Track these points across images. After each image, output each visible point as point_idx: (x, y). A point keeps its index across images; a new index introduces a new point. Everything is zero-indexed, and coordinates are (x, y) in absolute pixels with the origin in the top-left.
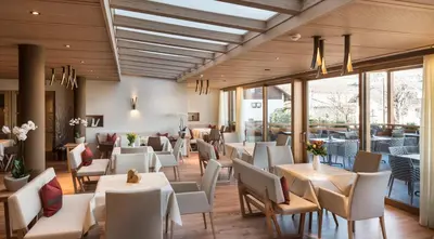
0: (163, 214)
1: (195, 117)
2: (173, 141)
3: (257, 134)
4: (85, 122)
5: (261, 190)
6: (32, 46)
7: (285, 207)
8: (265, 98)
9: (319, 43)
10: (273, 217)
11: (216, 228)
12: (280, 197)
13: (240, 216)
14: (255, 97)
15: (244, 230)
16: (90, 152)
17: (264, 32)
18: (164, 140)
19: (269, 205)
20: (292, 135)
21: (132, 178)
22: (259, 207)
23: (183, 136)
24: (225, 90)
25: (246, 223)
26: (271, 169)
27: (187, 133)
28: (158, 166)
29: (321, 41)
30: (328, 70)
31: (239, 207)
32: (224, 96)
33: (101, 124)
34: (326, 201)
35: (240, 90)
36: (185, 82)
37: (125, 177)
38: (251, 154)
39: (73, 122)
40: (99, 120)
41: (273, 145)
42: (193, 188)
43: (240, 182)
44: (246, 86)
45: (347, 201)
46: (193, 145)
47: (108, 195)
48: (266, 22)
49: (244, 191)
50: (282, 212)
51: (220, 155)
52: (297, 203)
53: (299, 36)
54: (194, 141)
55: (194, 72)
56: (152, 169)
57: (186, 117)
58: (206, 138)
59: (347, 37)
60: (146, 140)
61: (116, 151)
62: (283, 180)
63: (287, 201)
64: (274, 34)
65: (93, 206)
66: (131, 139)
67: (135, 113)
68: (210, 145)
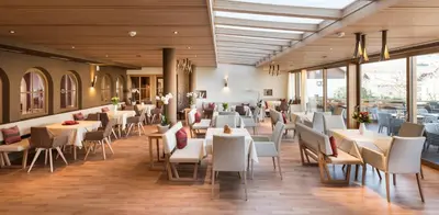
0: (246, 154)
1: (269, 92)
2: (253, 109)
3: (319, 107)
4: (195, 95)
5: (315, 145)
6: (170, 49)
7: (333, 159)
8: (325, 78)
9: (360, 38)
10: (324, 165)
11: (282, 170)
12: (329, 151)
13: (301, 164)
14: (317, 77)
15: (302, 173)
16: (200, 115)
17: (317, 32)
18: (246, 108)
19: (321, 155)
20: (348, 108)
21: (227, 130)
22: (314, 158)
23: (260, 106)
24: (292, 72)
25: (305, 169)
26: (326, 132)
27: (263, 104)
28: (243, 125)
29: (363, 36)
30: (369, 56)
31: (300, 158)
32: (292, 77)
33: (205, 97)
34: (368, 157)
35: (304, 72)
36: (262, 67)
37: (223, 129)
38: (311, 120)
39: (189, 95)
40: (204, 94)
41: (328, 115)
42: (266, 140)
43: (300, 140)
44: (309, 69)
45: (385, 158)
46: (267, 113)
47: (215, 137)
48: (318, 25)
49: (303, 146)
50: (330, 162)
51: (288, 121)
52: (343, 156)
53: (343, 34)
54: (268, 110)
55: (268, 60)
56: (239, 127)
57: (262, 92)
58: (278, 109)
59: (384, 33)
60: (234, 107)
61: (215, 114)
62: (331, 139)
63: (335, 154)
64: (324, 33)
65: (205, 145)
66: (225, 106)
67: (226, 89)
68: (280, 114)
